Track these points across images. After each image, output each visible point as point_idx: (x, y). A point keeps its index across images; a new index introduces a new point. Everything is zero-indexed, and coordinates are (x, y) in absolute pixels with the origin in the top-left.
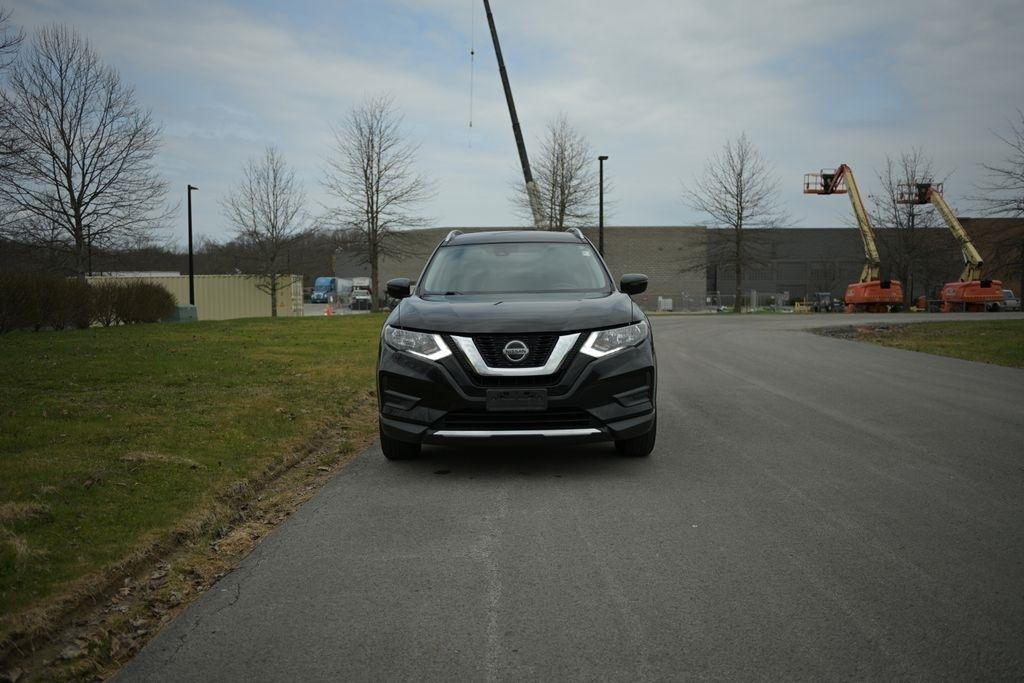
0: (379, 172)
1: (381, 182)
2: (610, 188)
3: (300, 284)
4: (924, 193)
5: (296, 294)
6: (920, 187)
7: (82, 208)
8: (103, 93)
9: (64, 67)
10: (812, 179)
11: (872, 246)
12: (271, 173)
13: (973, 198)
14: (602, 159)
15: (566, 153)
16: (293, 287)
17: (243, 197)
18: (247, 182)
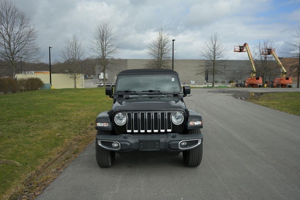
0: (106, 44)
1: (106, 47)
2: (176, 49)
3: (83, 77)
4: (270, 52)
5: (82, 79)
6: (268, 50)
7: (14, 55)
8: (20, 20)
9: (8, 12)
10: (236, 48)
11: (254, 67)
12: (74, 43)
13: (284, 53)
14: (173, 40)
15: (163, 38)
16: (81, 78)
17: (65, 51)
18: (67, 46)
